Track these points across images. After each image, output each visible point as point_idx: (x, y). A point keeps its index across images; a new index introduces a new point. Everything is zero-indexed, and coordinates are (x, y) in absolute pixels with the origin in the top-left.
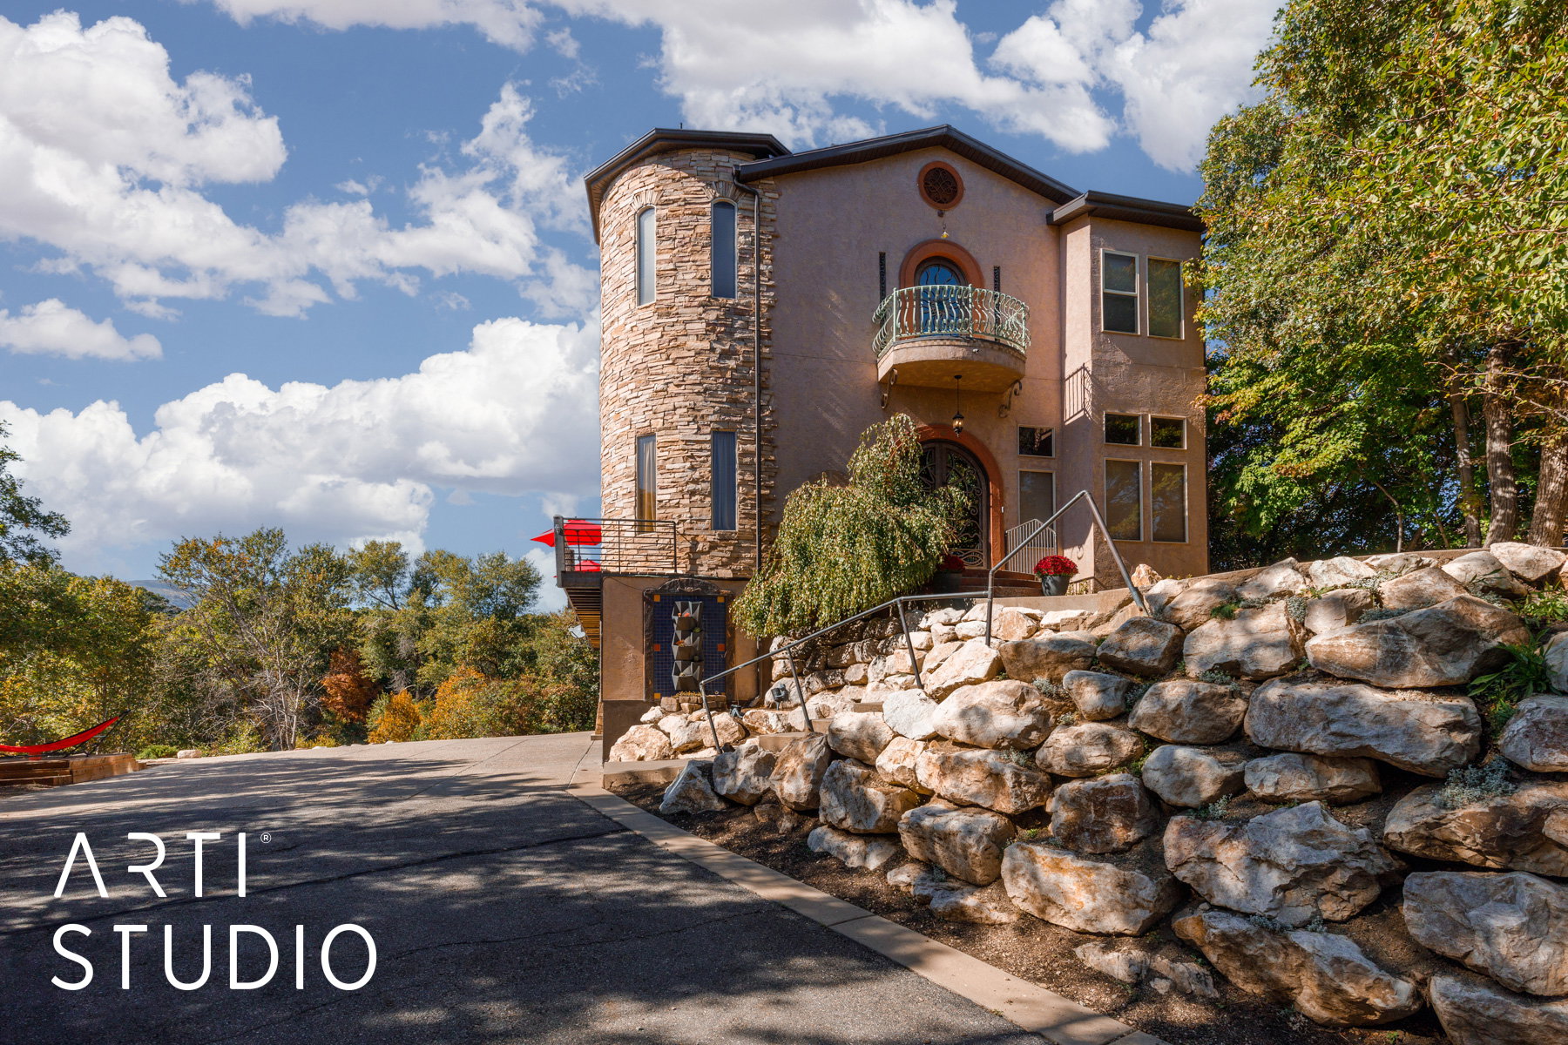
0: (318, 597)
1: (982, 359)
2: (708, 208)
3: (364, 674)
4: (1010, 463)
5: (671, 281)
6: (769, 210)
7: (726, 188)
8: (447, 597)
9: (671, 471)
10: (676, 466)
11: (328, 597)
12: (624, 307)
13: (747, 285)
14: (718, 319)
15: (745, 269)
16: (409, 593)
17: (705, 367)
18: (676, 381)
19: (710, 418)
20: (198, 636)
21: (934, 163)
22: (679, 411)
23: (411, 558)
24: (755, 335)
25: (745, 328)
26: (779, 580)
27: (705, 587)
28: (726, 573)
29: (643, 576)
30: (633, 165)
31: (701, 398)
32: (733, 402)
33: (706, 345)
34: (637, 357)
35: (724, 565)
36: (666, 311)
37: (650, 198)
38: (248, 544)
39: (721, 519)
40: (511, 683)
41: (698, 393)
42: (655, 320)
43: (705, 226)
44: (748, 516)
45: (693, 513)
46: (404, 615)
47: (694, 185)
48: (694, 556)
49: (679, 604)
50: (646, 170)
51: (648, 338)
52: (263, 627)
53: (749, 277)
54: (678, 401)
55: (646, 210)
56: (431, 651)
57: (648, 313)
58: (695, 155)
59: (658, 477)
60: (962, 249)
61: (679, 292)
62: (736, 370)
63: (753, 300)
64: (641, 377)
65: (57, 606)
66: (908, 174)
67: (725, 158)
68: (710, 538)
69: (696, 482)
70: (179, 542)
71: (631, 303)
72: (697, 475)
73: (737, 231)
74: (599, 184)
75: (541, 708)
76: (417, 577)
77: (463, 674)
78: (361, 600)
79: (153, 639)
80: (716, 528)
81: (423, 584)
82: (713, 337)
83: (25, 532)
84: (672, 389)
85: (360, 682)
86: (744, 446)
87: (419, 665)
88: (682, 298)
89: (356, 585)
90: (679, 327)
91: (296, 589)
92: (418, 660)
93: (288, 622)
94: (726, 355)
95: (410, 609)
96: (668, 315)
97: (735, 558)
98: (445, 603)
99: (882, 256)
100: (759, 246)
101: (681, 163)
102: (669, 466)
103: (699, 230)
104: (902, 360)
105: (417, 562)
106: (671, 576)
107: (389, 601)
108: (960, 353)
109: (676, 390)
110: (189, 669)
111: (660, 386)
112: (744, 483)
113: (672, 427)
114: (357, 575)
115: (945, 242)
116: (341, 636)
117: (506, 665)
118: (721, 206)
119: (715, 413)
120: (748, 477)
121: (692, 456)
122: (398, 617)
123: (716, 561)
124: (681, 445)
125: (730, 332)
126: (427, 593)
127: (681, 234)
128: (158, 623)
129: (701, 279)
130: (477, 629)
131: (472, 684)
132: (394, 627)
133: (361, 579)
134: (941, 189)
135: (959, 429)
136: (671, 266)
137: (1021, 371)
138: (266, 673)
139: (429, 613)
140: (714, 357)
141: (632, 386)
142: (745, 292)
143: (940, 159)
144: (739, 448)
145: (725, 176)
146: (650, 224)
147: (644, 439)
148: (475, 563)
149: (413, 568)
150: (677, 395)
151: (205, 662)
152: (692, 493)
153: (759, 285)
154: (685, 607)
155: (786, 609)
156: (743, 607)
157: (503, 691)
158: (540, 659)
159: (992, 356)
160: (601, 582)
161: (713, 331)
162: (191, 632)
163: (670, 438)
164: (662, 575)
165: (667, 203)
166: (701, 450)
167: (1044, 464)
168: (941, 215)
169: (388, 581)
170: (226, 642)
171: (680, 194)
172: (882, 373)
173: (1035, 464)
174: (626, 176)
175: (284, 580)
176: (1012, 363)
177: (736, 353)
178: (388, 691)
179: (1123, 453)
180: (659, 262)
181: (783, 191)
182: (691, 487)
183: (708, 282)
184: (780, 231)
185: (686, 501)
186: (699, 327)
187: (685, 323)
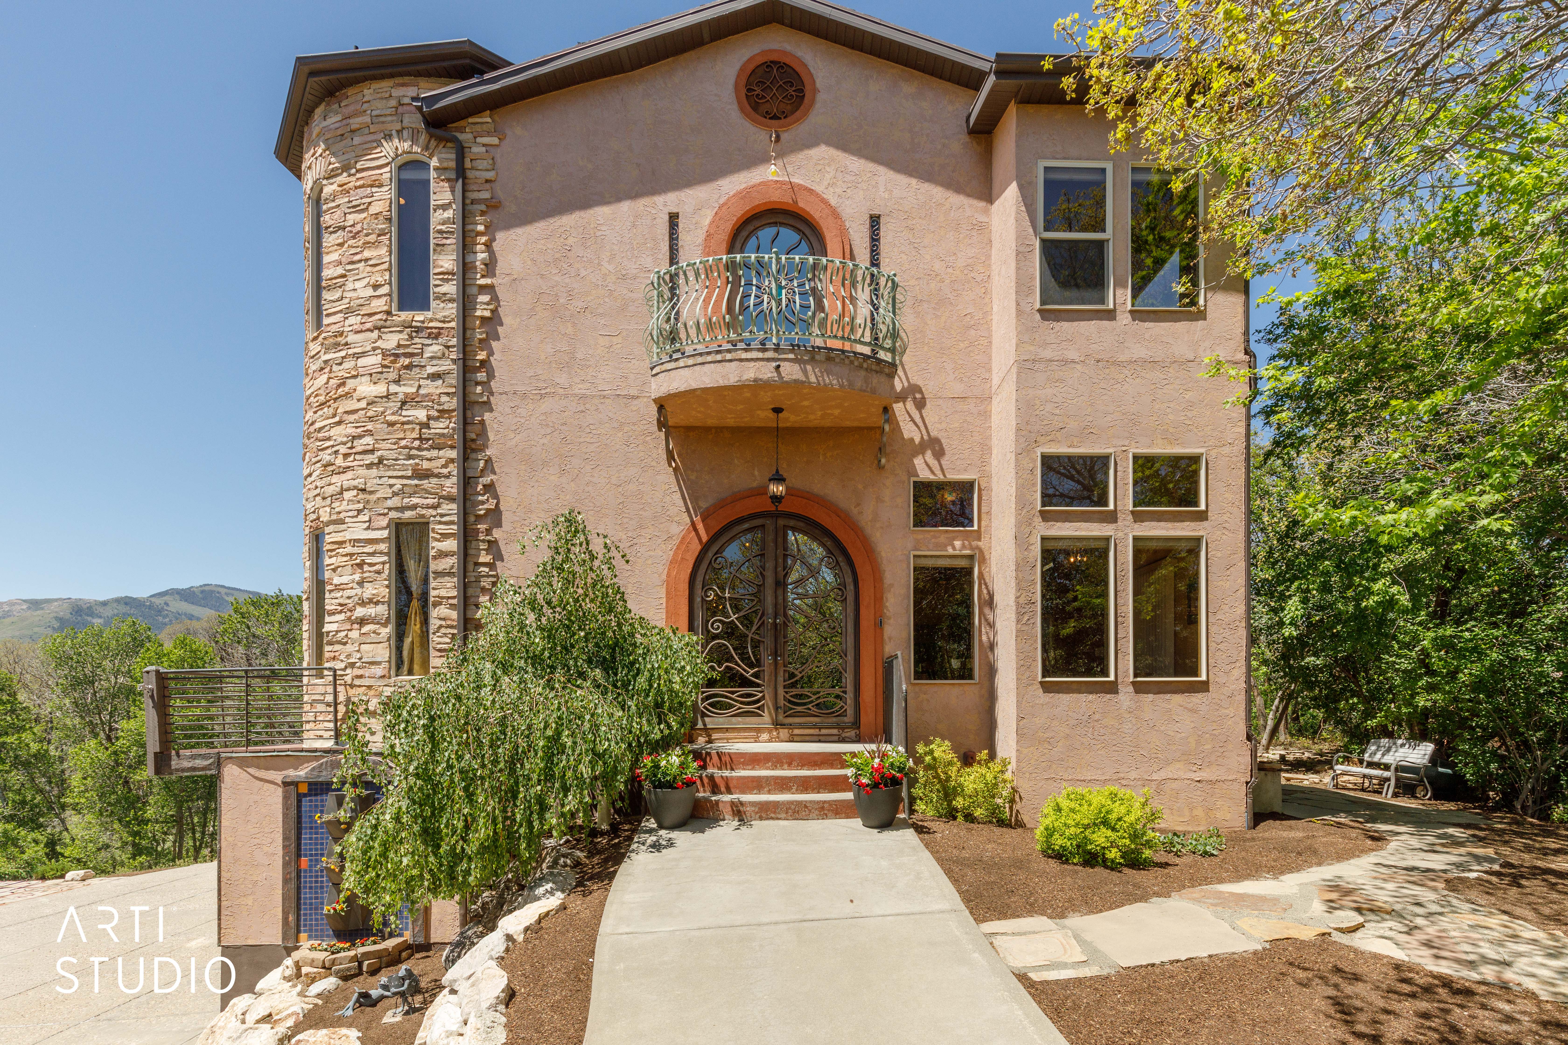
2: (388, 173)
4: (896, 542)
5: (339, 293)
6: (483, 163)
7: (414, 139)
9: (338, 587)
10: (345, 579)
13: (447, 289)
14: (398, 346)
15: (444, 264)
17: (380, 423)
18: (343, 450)
19: (390, 503)
21: (764, 52)
22: (347, 495)
31: (374, 472)
32: (422, 474)
33: (381, 389)
36: (332, 343)
37: (319, 169)
41: (369, 466)
42: (323, 356)
43: (383, 201)
44: (445, 653)
45: (364, 653)
47: (368, 140)
49: (332, 797)
51: (317, 384)
53: (450, 274)
54: (347, 479)
55: (321, 189)
57: (317, 346)
58: (367, 93)
59: (325, 596)
60: (814, 194)
61: (348, 311)
62: (423, 425)
63: (456, 311)
66: (720, 74)
67: (411, 91)
68: (386, 691)
69: (365, 604)
72: (370, 593)
73: (433, 203)
80: (398, 674)
82: (392, 375)
84: (340, 461)
86: (442, 544)
88: (352, 320)
90: (349, 364)
94: (410, 402)
96: (335, 348)
99: (673, 216)
100: (465, 223)
101: (352, 108)
102: (337, 580)
103: (373, 210)
106: (324, 752)
108: (750, 373)
109: (344, 463)
111: (326, 456)
112: (440, 601)
113: (338, 521)
115: (781, 184)
118: (407, 166)
119: (395, 494)
120: (447, 592)
121: (363, 565)
124: (350, 547)
125: (417, 366)
127: (352, 219)
129: (378, 286)
134: (775, 95)
135: (780, 496)
136: (339, 271)
140: (394, 405)
142: (443, 300)
143: (788, 47)
144: (434, 547)
145: (414, 119)
150: (345, 470)
152: (364, 621)
153: (464, 285)
160: (218, 764)
161: (392, 365)
163: (338, 537)
164: (312, 751)
165: (334, 174)
166: (375, 554)
167: (958, 540)
168: (775, 139)
171: (349, 157)
173: (943, 541)
177: (426, 397)
179: (1077, 522)
181: (509, 132)
182: (362, 611)
183: (385, 290)
184: (500, 194)
185: (354, 634)
186: (373, 361)
187: (357, 356)
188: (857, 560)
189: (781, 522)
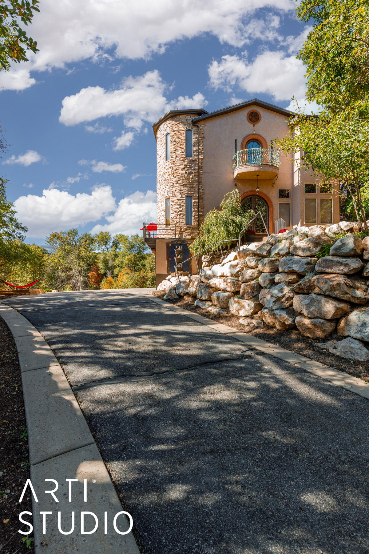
0: (87, 249)
1: (264, 170)
2: (184, 132)
3: (99, 272)
4: (275, 201)
5: (174, 154)
6: (202, 130)
7: (190, 126)
8: (122, 248)
9: (174, 209)
10: (176, 207)
11: (89, 248)
12: (162, 162)
13: (195, 153)
14: (187, 164)
15: (195, 149)
16: (111, 247)
17: (183, 178)
18: (176, 183)
19: (185, 193)
20: (56, 260)
21: (252, 110)
22: (176, 191)
23: (112, 236)
24: (198, 168)
25: (195, 166)
26: (202, 239)
27: (183, 241)
28: (189, 237)
29: (166, 239)
30: (164, 121)
31: (182, 187)
32: (191, 187)
33: (184, 172)
34: (165, 176)
35: (189, 235)
36: (173, 163)
37: (169, 130)
38: (68, 234)
39: (188, 222)
40: (138, 273)
41: (182, 186)
42: (170, 165)
43: (184, 137)
44: (195, 221)
45: (179, 220)
46: (110, 254)
47: (181, 125)
48: (181, 233)
49: (176, 246)
50: (168, 122)
51: (168, 171)
52: (72, 258)
53: (196, 151)
54: (176, 188)
55: (168, 134)
56: (118, 265)
57: (168, 163)
58: (181, 117)
59: (171, 210)
60: (261, 136)
61: (177, 157)
62: (192, 178)
63: (197, 157)
64: (166, 182)
65: (26, 250)
66: (244, 114)
67: (189, 117)
68: (185, 227)
69: (181, 211)
70: (51, 233)
71: (164, 161)
72: (181, 209)
73: (193, 137)
74: (156, 127)
75: (147, 280)
76: (114, 242)
77: (125, 270)
78: (98, 250)
79: (45, 261)
80: (187, 224)
81: (116, 244)
82: (186, 169)
83: (19, 231)
84: (175, 185)
85: (99, 275)
86: (195, 200)
87: (114, 269)
88: (177, 159)
89: (97, 245)
90: (177, 167)
91: (81, 246)
92: (114, 267)
93: (79, 256)
94: (189, 174)
95: (112, 252)
96: (174, 164)
97: (192, 233)
98: (122, 250)
99: (236, 141)
100: (199, 141)
101: (177, 120)
102: (174, 207)
103: (182, 138)
104: (240, 172)
105: (114, 238)
106: (174, 238)
107: (106, 250)
108: (257, 169)
109: (176, 185)
110: (54, 270)
111: (171, 184)
112: (194, 211)
113: (174, 196)
114: (97, 242)
115: (255, 134)
116: (93, 260)
117: (137, 268)
118: (188, 130)
119: (186, 191)
120: (196, 209)
121: (180, 204)
122: (109, 255)
123: (187, 234)
124: (177, 201)
125: (191, 167)
126: (116, 247)
127: (177, 140)
128: (46, 257)
129: (183, 153)
130: (129, 257)
131: (128, 274)
132: (108, 257)
133: (98, 243)
134: (254, 118)
135: (258, 192)
136: (174, 150)
137: (277, 172)
138: (74, 271)
139: (117, 253)
140: (186, 175)
141: (164, 185)
142: (195, 155)
143: (256, 109)
144: (193, 201)
145: (190, 122)
146: (169, 138)
147: (168, 199)
148: (130, 237)
149: (113, 240)
150: (176, 186)
151: (58, 268)
152: (180, 215)
153: (199, 153)
154: (178, 247)
155: (204, 246)
156: (192, 247)
157: (136, 275)
158: (146, 266)
159: (267, 169)
160: (155, 241)
161: (186, 167)
162: (54, 259)
163: (174, 199)
164: (172, 238)
165: (173, 131)
166: (182, 202)
167: (287, 200)
168: (254, 126)
169: (106, 244)
170: (63, 262)
171: (177, 129)
172: (235, 176)
173: (284, 201)
174: (163, 124)
175: (78, 244)
176: (274, 170)
177: (192, 173)
178: (106, 277)
179: (311, 196)
180: (171, 149)
182: (180, 213)
183: (184, 153)
184: (205, 136)
185: (178, 217)
186: (182, 166)
187: (178, 166)
188: (269, 204)
189: (255, 197)
